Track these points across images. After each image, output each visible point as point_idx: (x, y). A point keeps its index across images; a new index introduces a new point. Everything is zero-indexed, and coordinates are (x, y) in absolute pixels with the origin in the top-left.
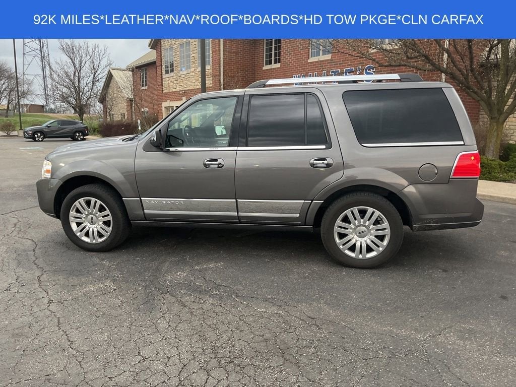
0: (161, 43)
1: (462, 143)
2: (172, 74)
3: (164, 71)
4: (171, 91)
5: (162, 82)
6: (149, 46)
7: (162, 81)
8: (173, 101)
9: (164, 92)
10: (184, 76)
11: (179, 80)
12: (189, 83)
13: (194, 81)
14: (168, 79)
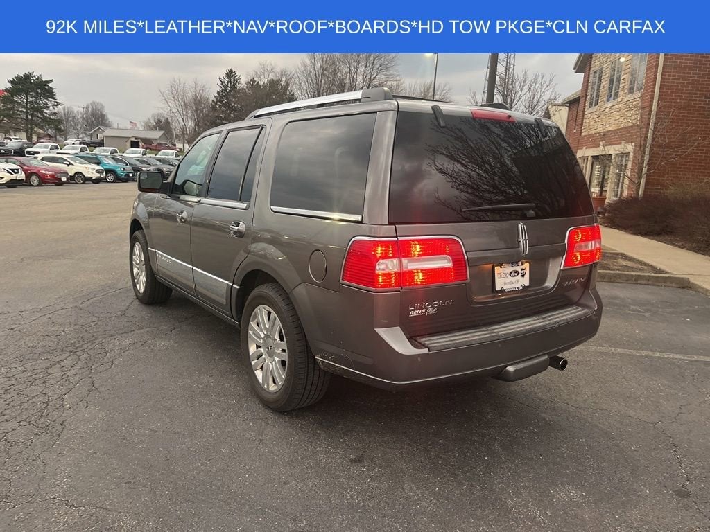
0: (591, 63)
1: (358, 218)
2: (595, 108)
3: (587, 104)
4: (590, 133)
5: (583, 121)
6: (574, 69)
7: (583, 118)
8: (589, 148)
9: (583, 134)
10: (607, 110)
11: (602, 116)
12: (612, 121)
13: (618, 117)
14: (589, 115)
